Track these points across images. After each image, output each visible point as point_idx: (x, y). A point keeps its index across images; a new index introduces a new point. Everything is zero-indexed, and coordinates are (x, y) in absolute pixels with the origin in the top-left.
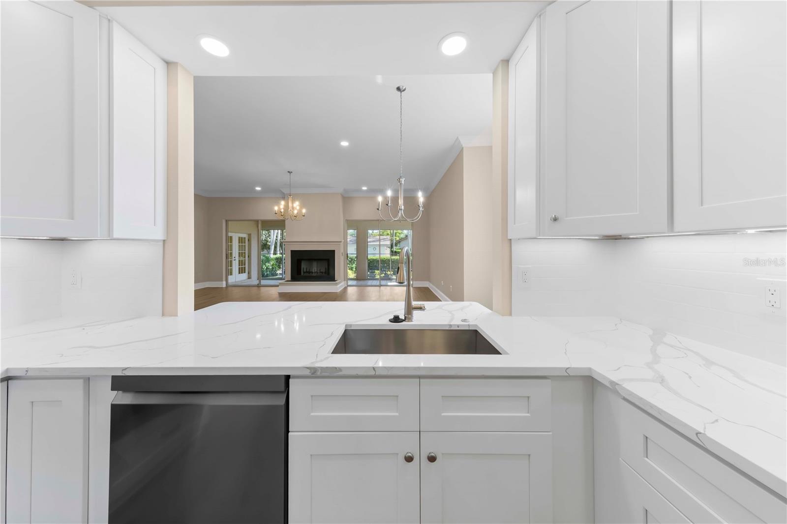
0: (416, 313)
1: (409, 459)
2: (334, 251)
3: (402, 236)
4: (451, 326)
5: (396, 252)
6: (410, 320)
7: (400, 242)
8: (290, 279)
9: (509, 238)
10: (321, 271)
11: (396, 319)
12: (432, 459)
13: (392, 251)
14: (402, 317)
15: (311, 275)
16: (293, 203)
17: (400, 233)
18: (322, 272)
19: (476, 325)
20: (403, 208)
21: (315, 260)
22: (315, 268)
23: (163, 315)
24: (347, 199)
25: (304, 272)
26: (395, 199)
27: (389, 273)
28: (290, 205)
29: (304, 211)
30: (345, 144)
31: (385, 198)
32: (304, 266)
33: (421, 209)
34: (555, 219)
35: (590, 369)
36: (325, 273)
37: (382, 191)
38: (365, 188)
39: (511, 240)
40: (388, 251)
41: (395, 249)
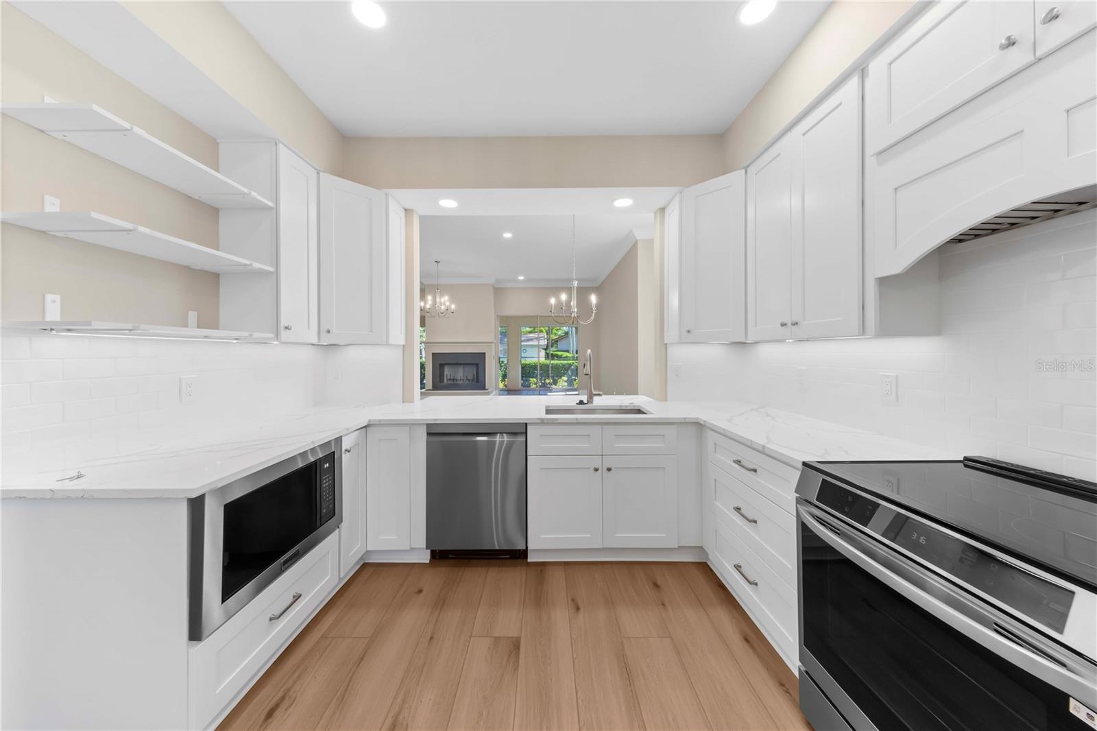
0: (595, 398)
1: (596, 470)
2: (484, 353)
3: (560, 333)
4: (621, 406)
5: (552, 355)
6: (592, 402)
7: (557, 341)
8: (431, 388)
9: (666, 342)
10: (469, 378)
11: (581, 402)
12: (609, 470)
13: (547, 354)
14: (585, 401)
15: (455, 382)
16: (440, 298)
17: (557, 330)
18: (469, 380)
19: (639, 406)
20: (576, 310)
21: (461, 364)
22: (460, 373)
23: (403, 402)
24: (498, 291)
25: (447, 380)
26: (568, 302)
27: (547, 381)
28: (438, 300)
29: (453, 307)
30: (507, 235)
31: (559, 301)
32: (447, 371)
33: (594, 312)
34: (689, 332)
35: (698, 418)
36: (473, 380)
37: (557, 295)
38: (521, 278)
39: (666, 344)
40: (543, 353)
41: (552, 351)
